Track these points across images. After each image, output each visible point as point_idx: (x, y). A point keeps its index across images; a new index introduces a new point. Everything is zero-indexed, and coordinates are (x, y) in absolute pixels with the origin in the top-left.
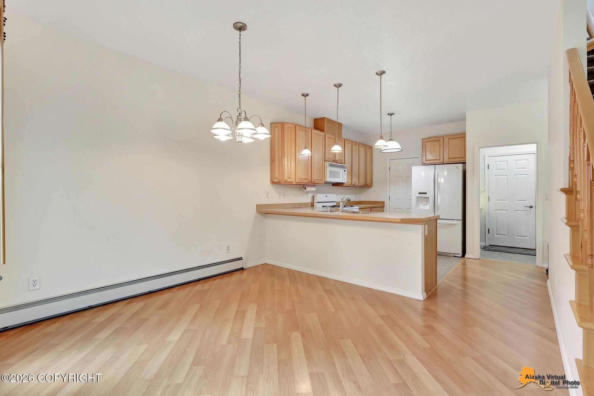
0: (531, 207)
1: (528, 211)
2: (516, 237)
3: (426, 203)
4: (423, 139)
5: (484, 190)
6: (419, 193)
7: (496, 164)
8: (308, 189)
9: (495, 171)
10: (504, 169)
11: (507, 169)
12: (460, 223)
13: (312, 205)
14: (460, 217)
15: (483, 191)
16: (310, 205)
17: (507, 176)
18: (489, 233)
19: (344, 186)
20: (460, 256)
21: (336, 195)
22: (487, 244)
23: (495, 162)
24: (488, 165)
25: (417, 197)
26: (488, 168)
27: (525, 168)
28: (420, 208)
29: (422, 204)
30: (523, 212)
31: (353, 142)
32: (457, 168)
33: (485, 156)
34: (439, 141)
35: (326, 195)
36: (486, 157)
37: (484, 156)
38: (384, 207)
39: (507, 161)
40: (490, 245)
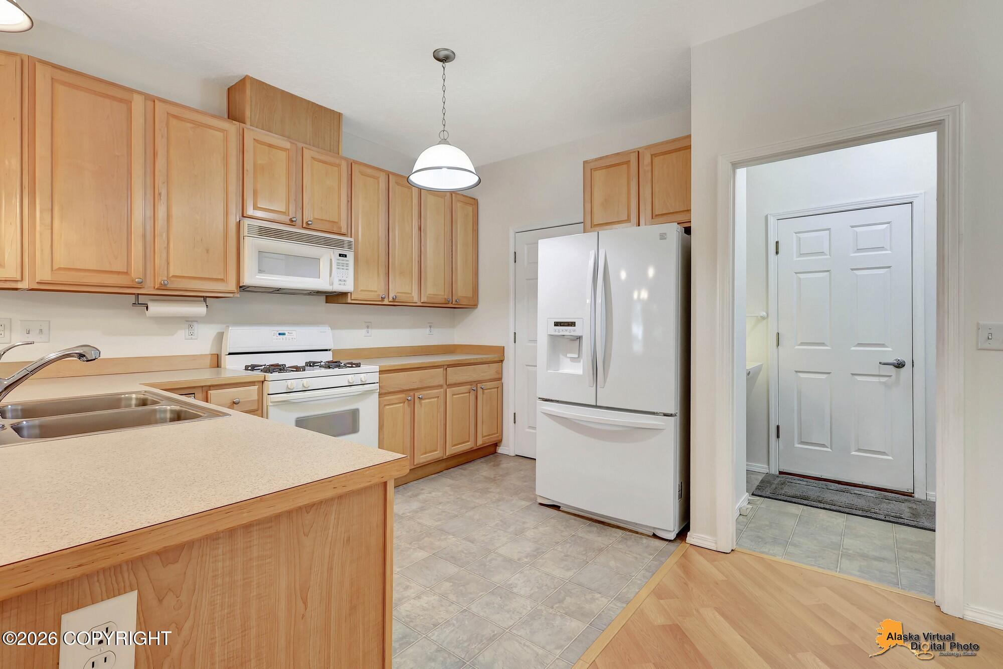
0: (900, 365)
1: (890, 376)
2: (854, 453)
3: (576, 356)
4: (585, 162)
5: (764, 314)
6: (557, 324)
7: (799, 239)
8: (157, 309)
9: (795, 259)
10: (822, 253)
11: (828, 253)
12: (672, 427)
13: (217, 362)
14: (672, 404)
15: (763, 318)
16: (208, 362)
17: (830, 274)
18: (778, 437)
19: (349, 301)
20: (672, 536)
21: (333, 327)
22: (774, 471)
23: (796, 233)
24: (777, 243)
25: (552, 336)
26: (777, 253)
27: (882, 248)
28: (561, 371)
29: (566, 357)
30: (876, 379)
31: (390, 176)
32: (663, 237)
33: (769, 216)
34: (625, 166)
35: (282, 329)
36: (772, 221)
37: (766, 217)
38: (504, 362)
39: (829, 229)
40: (781, 473)
